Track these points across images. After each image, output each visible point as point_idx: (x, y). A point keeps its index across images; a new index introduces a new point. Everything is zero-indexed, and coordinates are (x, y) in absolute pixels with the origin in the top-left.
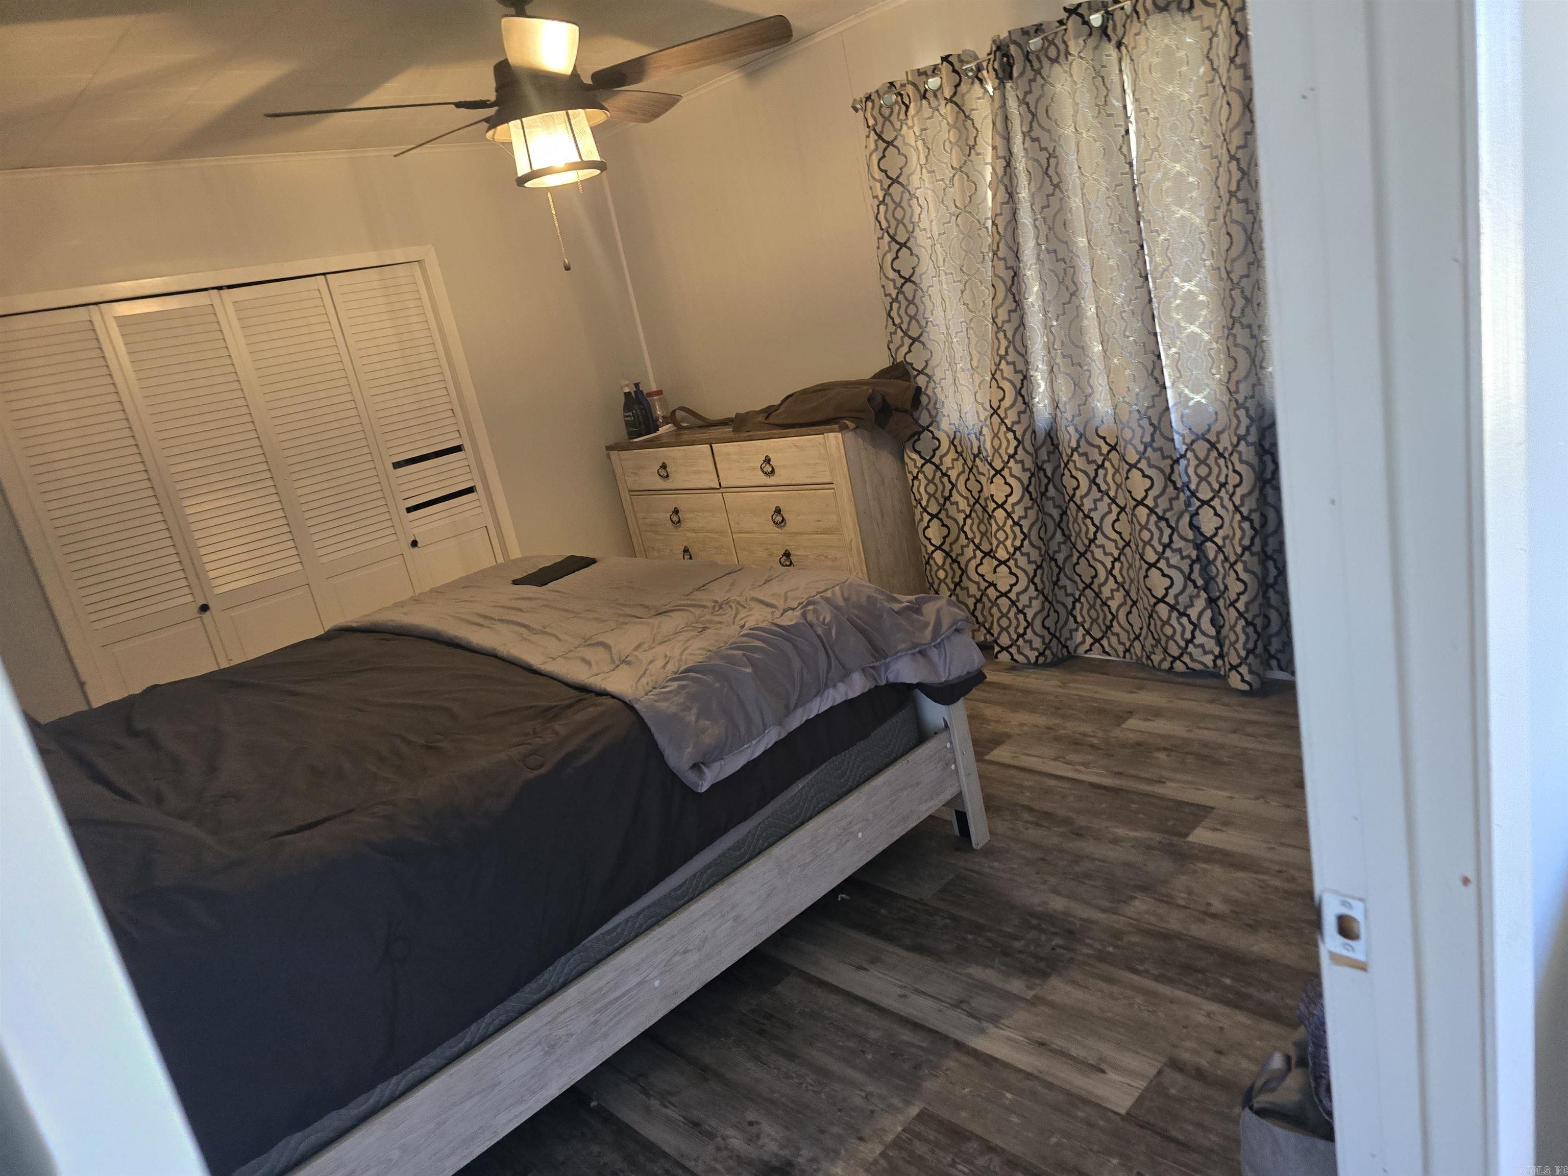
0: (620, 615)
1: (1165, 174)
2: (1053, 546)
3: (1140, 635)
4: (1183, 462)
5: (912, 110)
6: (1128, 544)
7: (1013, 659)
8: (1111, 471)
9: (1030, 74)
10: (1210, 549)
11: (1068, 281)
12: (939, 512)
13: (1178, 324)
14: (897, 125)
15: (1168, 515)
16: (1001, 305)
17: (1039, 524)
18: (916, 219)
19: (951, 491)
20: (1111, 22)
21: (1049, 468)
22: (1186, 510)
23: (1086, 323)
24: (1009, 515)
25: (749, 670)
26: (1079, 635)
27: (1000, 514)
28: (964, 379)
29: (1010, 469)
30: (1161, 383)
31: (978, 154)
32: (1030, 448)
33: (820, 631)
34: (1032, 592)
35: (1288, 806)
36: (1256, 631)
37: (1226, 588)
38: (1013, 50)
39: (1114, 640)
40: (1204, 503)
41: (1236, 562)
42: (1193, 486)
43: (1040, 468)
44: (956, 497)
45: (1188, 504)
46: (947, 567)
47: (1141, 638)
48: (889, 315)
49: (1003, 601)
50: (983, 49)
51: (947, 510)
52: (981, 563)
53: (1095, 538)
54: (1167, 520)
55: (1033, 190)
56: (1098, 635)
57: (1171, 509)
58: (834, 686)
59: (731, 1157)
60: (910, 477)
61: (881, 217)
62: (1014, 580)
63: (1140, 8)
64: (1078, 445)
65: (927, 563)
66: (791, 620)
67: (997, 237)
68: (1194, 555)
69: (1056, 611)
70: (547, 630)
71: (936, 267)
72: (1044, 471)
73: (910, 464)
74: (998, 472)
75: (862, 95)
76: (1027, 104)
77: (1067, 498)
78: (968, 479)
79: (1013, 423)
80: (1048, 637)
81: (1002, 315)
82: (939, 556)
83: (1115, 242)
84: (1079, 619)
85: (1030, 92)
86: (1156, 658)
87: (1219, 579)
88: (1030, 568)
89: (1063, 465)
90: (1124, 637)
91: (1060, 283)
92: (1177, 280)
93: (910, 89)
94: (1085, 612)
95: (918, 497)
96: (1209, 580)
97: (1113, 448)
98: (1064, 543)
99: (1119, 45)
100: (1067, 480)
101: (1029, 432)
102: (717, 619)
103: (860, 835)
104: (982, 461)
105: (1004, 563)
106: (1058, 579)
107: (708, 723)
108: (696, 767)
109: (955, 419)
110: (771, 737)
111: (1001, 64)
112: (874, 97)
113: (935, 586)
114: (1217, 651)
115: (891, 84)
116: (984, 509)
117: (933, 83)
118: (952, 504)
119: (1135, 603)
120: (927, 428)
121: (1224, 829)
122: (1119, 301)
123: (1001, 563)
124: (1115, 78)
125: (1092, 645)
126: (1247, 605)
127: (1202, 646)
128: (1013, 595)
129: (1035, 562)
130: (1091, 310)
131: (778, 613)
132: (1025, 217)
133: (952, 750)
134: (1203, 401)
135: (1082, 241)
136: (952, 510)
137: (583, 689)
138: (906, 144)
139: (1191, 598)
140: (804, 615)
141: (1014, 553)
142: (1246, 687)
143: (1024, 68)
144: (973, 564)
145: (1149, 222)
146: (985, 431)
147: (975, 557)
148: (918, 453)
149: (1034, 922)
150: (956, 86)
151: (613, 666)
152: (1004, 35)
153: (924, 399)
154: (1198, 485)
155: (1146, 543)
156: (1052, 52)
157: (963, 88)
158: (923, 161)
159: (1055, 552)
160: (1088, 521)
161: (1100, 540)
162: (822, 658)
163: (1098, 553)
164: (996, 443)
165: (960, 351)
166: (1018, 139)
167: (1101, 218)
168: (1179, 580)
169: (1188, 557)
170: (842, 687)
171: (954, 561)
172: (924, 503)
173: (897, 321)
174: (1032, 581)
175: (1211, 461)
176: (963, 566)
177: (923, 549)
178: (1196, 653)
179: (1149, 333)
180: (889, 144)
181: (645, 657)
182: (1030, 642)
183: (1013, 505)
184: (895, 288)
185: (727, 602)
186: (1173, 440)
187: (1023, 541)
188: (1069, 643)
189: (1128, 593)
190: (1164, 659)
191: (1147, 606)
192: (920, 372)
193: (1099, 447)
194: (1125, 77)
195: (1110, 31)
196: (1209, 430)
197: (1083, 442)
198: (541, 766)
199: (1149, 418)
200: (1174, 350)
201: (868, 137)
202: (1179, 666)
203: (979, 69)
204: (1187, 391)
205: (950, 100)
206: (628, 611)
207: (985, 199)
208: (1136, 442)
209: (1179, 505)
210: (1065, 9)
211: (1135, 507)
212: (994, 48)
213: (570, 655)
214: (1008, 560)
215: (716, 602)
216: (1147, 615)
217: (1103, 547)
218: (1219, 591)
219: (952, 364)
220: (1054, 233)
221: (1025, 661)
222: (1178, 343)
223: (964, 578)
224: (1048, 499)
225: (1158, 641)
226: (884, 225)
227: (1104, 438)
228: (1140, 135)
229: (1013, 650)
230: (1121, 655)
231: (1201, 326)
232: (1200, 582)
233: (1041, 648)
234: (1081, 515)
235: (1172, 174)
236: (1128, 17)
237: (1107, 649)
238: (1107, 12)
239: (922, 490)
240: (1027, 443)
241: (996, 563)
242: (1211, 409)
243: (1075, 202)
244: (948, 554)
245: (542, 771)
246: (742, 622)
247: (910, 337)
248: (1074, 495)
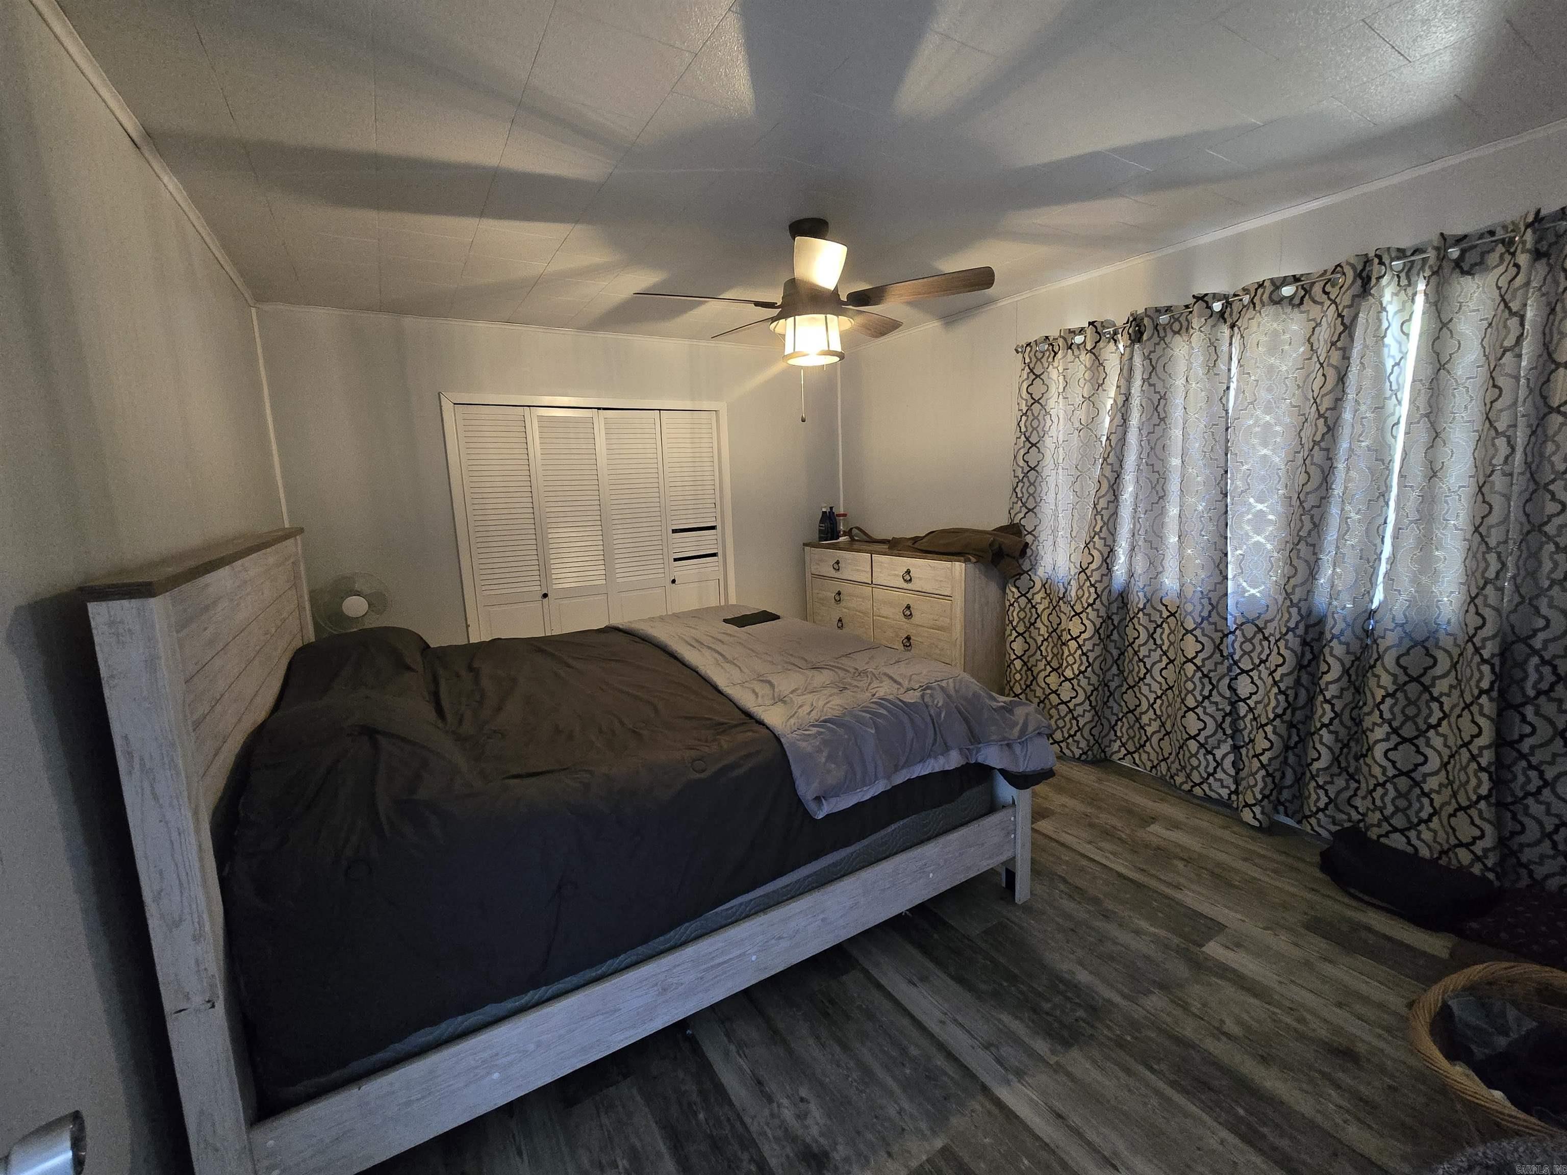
0: (787, 663)
1: (1256, 422)
2: (1109, 676)
3: (1168, 758)
4: (1231, 637)
5: (1060, 355)
6: (1171, 688)
7: (1061, 751)
8: (1167, 631)
9: (1156, 339)
10: (1243, 709)
11: (1159, 488)
12: (1025, 632)
13: (1247, 534)
14: (1046, 365)
15: (1212, 674)
16: (1103, 496)
17: (1102, 658)
18: (1047, 429)
19: (1036, 619)
20: (1229, 309)
21: (1116, 619)
22: (1227, 674)
23: (1167, 520)
24: (1080, 647)
25: (873, 731)
26: (1116, 746)
27: (1073, 645)
28: (1061, 542)
29: (1088, 614)
30: (1224, 574)
31: (1104, 390)
32: (1106, 602)
33: (932, 712)
34: (1087, 706)
35: (1296, 945)
36: (1274, 782)
37: (1252, 741)
38: (1146, 321)
39: (1144, 756)
40: (1243, 671)
41: (1266, 725)
42: (1236, 657)
43: (1109, 618)
44: (1039, 624)
45: (1230, 669)
46: (1023, 672)
47: (1169, 761)
48: (1014, 490)
49: (1063, 707)
50: (1120, 320)
51: (1030, 632)
52: (1049, 675)
53: (1145, 678)
54: (1210, 679)
55: (1144, 419)
56: (1132, 749)
57: (1215, 670)
58: (935, 758)
59: (780, 1127)
60: (1007, 604)
61: (1022, 424)
62: (1074, 694)
63: (1256, 300)
64: (1145, 607)
65: (1009, 666)
66: (911, 699)
67: (1109, 449)
68: (1228, 709)
69: (1102, 724)
70: (735, 661)
71: (1056, 465)
72: (1113, 620)
73: (1010, 594)
74: (1077, 614)
75: (1024, 344)
76: (1151, 359)
77: (1127, 643)
78: (1051, 614)
79: (1096, 582)
80: (1092, 742)
81: (1102, 503)
82: (1018, 664)
83: (1205, 465)
84: (1119, 734)
85: (1154, 352)
86: (1179, 780)
87: (1246, 733)
88: (1089, 689)
89: (1128, 619)
90: (1153, 756)
91: (1152, 488)
92: (1252, 500)
93: (1061, 341)
94: (1124, 730)
95: (1011, 619)
96: (1236, 731)
97: (1173, 615)
98: (1118, 675)
99: (1232, 326)
100: (1129, 629)
101: (1107, 591)
102: (855, 683)
103: (931, 875)
104: (1065, 603)
105: (1070, 680)
106: (1108, 701)
107: (833, 766)
108: (818, 799)
109: (1049, 569)
110: (880, 787)
111: (1135, 331)
112: (1033, 344)
113: (1012, 684)
114: (1233, 788)
115: (1047, 337)
116: (1059, 637)
117: (1079, 339)
118: (1035, 628)
119: (1168, 733)
120: (1027, 572)
121: (1235, 949)
122: (1200, 508)
123: (1067, 679)
124: (1225, 348)
125: (1125, 755)
126: (1270, 760)
127: (1221, 780)
128: (1071, 705)
129: (1093, 685)
130: (1173, 511)
131: (902, 691)
132: (1133, 438)
133: (1015, 823)
134: (1258, 595)
135: (1175, 462)
136: (1034, 633)
137: (748, 715)
138: (1049, 378)
139: (1219, 742)
140: (923, 696)
141: (1078, 675)
142: (1257, 824)
143: (1153, 334)
144: (1043, 674)
145: (1236, 454)
146: (1072, 582)
147: (1045, 669)
148: (1018, 588)
149: (1061, 986)
150: (1096, 343)
151: (772, 702)
152: (1141, 311)
153: (1029, 552)
154: (1241, 657)
155: (1188, 692)
156: (1176, 326)
157: (1101, 344)
158: (1061, 390)
159: (1109, 681)
160: (1141, 664)
161: (1148, 679)
162: (931, 730)
163: (1145, 690)
164: (1080, 593)
165: (1063, 522)
166: (1137, 383)
167: (1196, 446)
168: (1211, 726)
169: (1223, 710)
170: (942, 760)
171: (1029, 669)
172: (1015, 624)
173: (1020, 495)
174: (1088, 698)
175: (1256, 641)
176: (1035, 674)
177: (1007, 656)
178: (1216, 785)
179: (1221, 536)
180: (1037, 376)
181: (798, 700)
182: (1078, 742)
183: (1085, 640)
184: (1022, 472)
185: (865, 672)
186: (1226, 619)
187: (1087, 668)
188: (1107, 749)
189: (1163, 725)
190: (1186, 782)
191: (1179, 738)
192: (1029, 533)
193: (1161, 612)
194: (1234, 349)
195: (1226, 315)
196: (1258, 617)
197: (1148, 605)
198: (703, 771)
199: (1210, 599)
200: (1239, 552)
201: (1023, 370)
202: (1197, 791)
203: (1115, 333)
204: (1244, 584)
205: (1091, 351)
206: (792, 660)
207: (1103, 421)
208: (1196, 615)
209: (1222, 669)
210: (1194, 296)
211: (1185, 663)
212: (1131, 319)
213: (746, 685)
214: (1073, 679)
215: (857, 669)
216: (1178, 745)
217: (1149, 685)
218: (1244, 741)
219: (1054, 531)
220: (1155, 453)
221: (1071, 755)
222: (1245, 547)
223: (1034, 682)
224: (1111, 641)
225: (1184, 768)
226: (1023, 429)
227: (1166, 606)
228: (1238, 390)
229: (1063, 745)
230: (1149, 769)
231: (1266, 538)
232: (1229, 732)
233: (1086, 749)
234: (1136, 658)
235: (1262, 422)
236: (1244, 306)
237: (1137, 761)
238: (1227, 302)
239: (1015, 614)
240: (1104, 598)
241: (1062, 678)
242: (1263, 602)
243: (1176, 433)
244: (1025, 663)
245: (703, 776)
246: (874, 691)
247: (1026, 508)
248: (1134, 642)
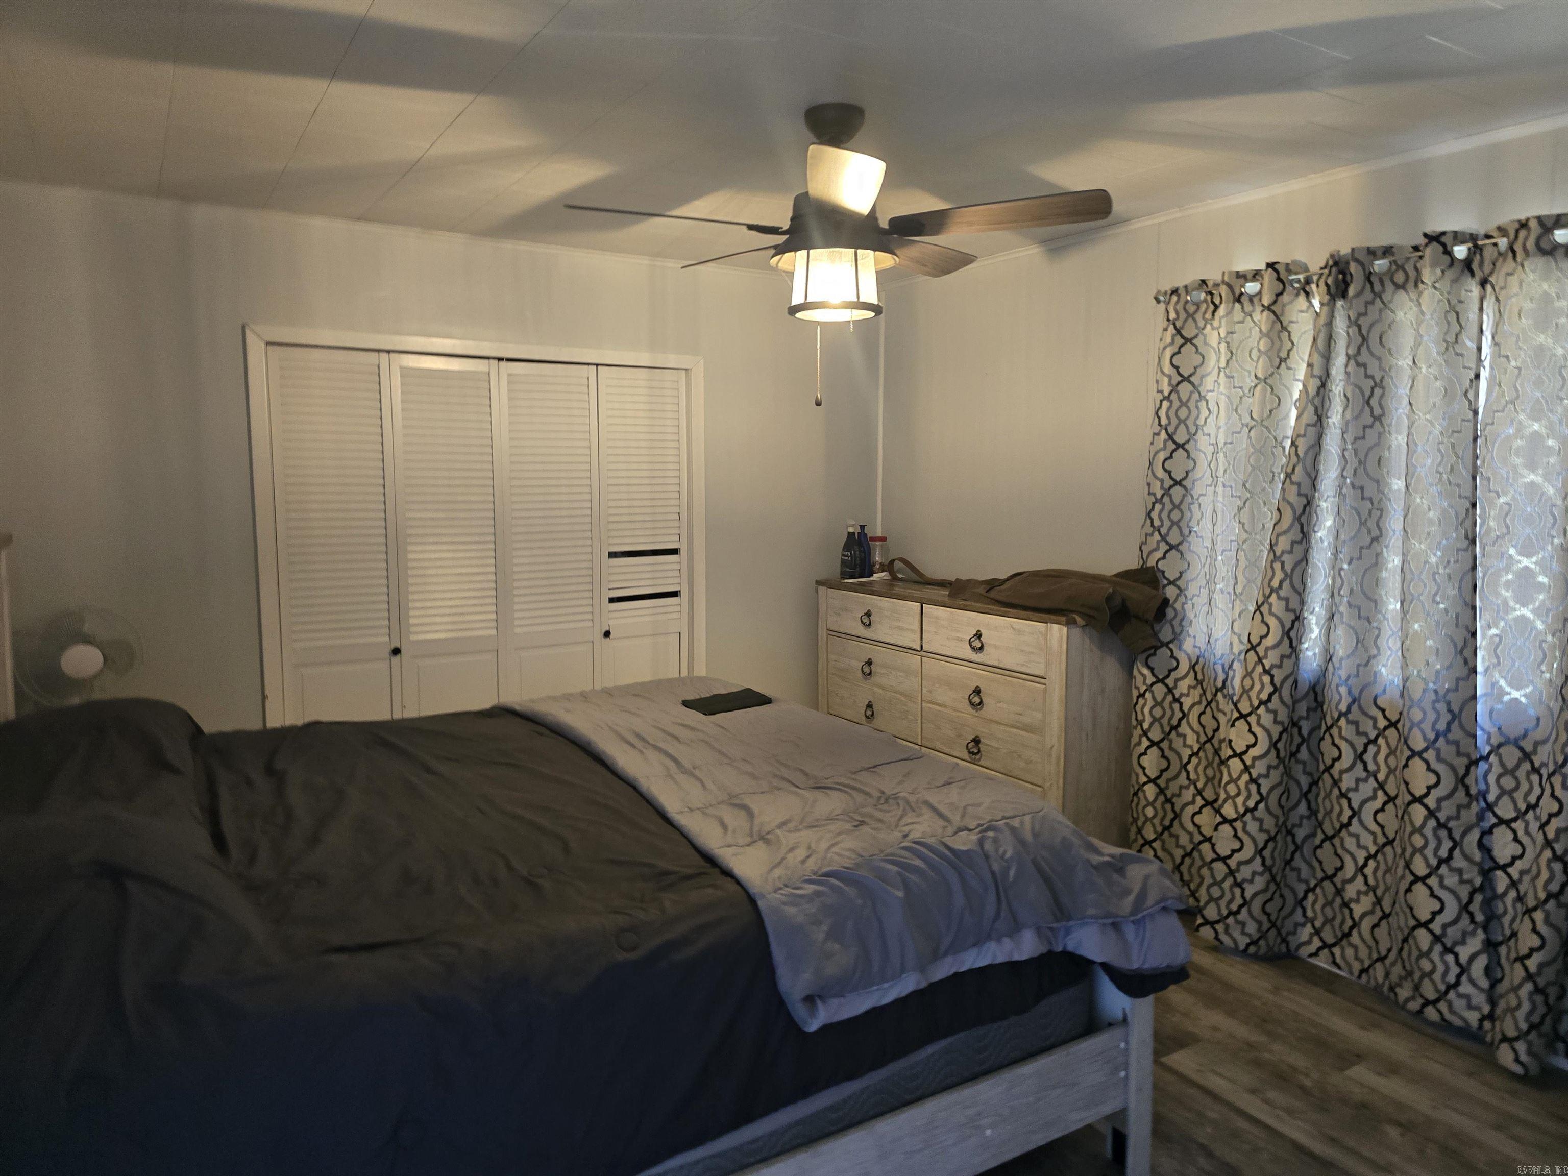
0: (776, 776)
1: (1519, 430)
2: (1294, 818)
3: (1386, 957)
4: (1483, 766)
5: (1222, 311)
6: (1390, 842)
7: (1217, 938)
8: (1384, 751)
9: (1368, 295)
10: (1501, 882)
11: (1371, 524)
12: (1162, 740)
13: (1505, 602)
14: (1201, 323)
15: (1452, 824)
16: (1285, 533)
17: (1280, 790)
18: (1201, 422)
19: (1180, 720)
20: (1478, 256)
21: (1306, 727)
22: (1477, 825)
23: (1384, 574)
24: (1247, 769)
25: (900, 894)
26: (1305, 933)
27: (1236, 765)
28: (1221, 601)
29: (1259, 717)
30: (1471, 664)
31: (1289, 368)
32: (1287, 698)
33: (996, 867)
34: (1257, 865)
36: (1547, 1003)
37: (1514, 934)
38: (1353, 267)
39: (1349, 952)
40: (1501, 821)
41: (1535, 909)
42: (1491, 798)
43: (1295, 724)
44: (1184, 728)
45: (1481, 817)
46: (1158, 804)
47: (1388, 962)
48: (1149, 514)
49: (1219, 867)
50: (1316, 262)
51: (1171, 741)
52: (1199, 812)
53: (1349, 824)
54: (1450, 831)
55: (1348, 416)
56: (1330, 940)
57: (1458, 817)
58: (999, 940)
60: (1135, 693)
61: (1162, 413)
62: (1237, 845)
63: (1518, 247)
64: (1349, 710)
65: (1136, 794)
66: (964, 844)
67: (1294, 459)
68: (1478, 881)
69: (1282, 896)
70: (697, 772)
71: (1214, 478)
72: (1300, 729)
73: (1139, 679)
74: (1242, 716)
75: (1168, 288)
76: (1359, 327)
77: (1322, 767)
78: (1203, 713)
79: (1273, 666)
80: (1266, 925)
81: (1283, 544)
82: (1150, 791)
83: (1440, 493)
84: (1310, 914)
85: (1365, 314)
86: (1404, 993)
87: (1506, 920)
88: (1261, 838)
89: (1324, 728)
90: (1363, 952)
91: (1361, 524)
92: (1512, 551)
93: (1224, 290)
94: (1318, 907)
95: (1140, 717)
96: (1491, 918)
97: (1393, 724)
98: (1309, 818)
99: (1484, 283)
100: (1326, 745)
101: (1290, 681)
102: (879, 815)
103: (988, 1132)
104: (1225, 696)
105: (1231, 822)
106: (1292, 859)
107: (837, 947)
108: (810, 1000)
109: (1201, 641)
110: (908, 984)
111: (1336, 281)
112: (1182, 292)
113: (1140, 823)
114: (1486, 1009)
115: (1204, 282)
116: (1217, 752)
117: (1251, 287)
118: (1178, 735)
119: (1385, 916)
120: (1167, 645)
122: (1433, 560)
123: (1225, 821)
124: (1473, 315)
125: (1319, 949)
126: (1541, 966)
127: (1467, 997)
128: (1232, 863)
129: (1267, 832)
130: (1394, 561)
131: (950, 830)
132: (1332, 444)
133: (1126, 1052)
134: (1523, 700)
135: (1397, 484)
136: (1178, 743)
137: (710, 860)
138: (1205, 343)
139: (1464, 934)
140: (981, 842)
141: (1244, 814)
142: (1521, 1070)
143: (1364, 288)
144: (1190, 810)
145: (1489, 479)
146: (1236, 665)
147: (1193, 802)
148: (1152, 669)
150: (1278, 295)
151: (749, 840)
152: (1345, 250)
153: (1170, 613)
154: (1498, 798)
155: (1415, 851)
156: (1400, 277)
157: (1285, 298)
158: (1223, 364)
159: (1294, 826)
160: (1344, 802)
161: (1355, 827)
162: (992, 897)
163: (1350, 843)
164: (1248, 683)
165: (1223, 571)
166: (1339, 362)
167: (1426, 464)
168: (1452, 909)
169: (1470, 882)
170: (1007, 943)
171: (1168, 800)
172: (1146, 726)
173: (1157, 523)
174: (1260, 852)
175: (1521, 773)
176: (1177, 809)
177: (1133, 777)
178: (1459, 1004)
179: (1466, 604)
180: (1187, 340)
181: (787, 839)
182: (1243, 924)
183: (1255, 759)
184: (1162, 487)
185: (895, 797)
186: (1474, 736)
187: (1257, 803)
188: (1290, 938)
189: (1378, 902)
190: (1413, 998)
191: (1402, 924)
192: (1171, 583)
193: (1375, 720)
194: (1485, 317)
195: (1475, 266)
196: (1525, 736)
197: (1355, 708)
198: (634, 949)
199: (1449, 704)
200: (1494, 631)
201: (1166, 330)
202: (1431, 1013)
203: (1308, 281)
204: (1502, 683)
205: (1269, 308)
206: (785, 772)
207: (1287, 416)
208: (1427, 726)
209: (1469, 816)
210: (1425, 235)
211: (1409, 804)
212: (1331, 263)
213: (711, 811)
214: (1235, 820)
215: (883, 793)
216: (1400, 937)
217: (1357, 837)
218: (1503, 934)
219: (1210, 581)
220: (1365, 469)
221: (1231, 944)
222: (1502, 624)
223: (1176, 823)
224: (1298, 761)
225: (1410, 974)
226: (1164, 421)
227: (1383, 711)
228: (1493, 382)
229: (1220, 927)
230: (1356, 973)
231: (1535, 611)
232: (1480, 918)
233: (1256, 936)
234: (1336, 792)
235: (1527, 431)
236: (1500, 254)
237: (1339, 960)
238: (1476, 246)
239: (1146, 710)
240: (1286, 692)
241: (1219, 819)
242: (1531, 712)
243: (1398, 440)
244: (1162, 791)
245: (633, 956)
246: (906, 829)
247: (1167, 543)
248: (1332, 766)
